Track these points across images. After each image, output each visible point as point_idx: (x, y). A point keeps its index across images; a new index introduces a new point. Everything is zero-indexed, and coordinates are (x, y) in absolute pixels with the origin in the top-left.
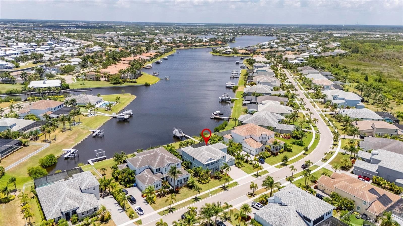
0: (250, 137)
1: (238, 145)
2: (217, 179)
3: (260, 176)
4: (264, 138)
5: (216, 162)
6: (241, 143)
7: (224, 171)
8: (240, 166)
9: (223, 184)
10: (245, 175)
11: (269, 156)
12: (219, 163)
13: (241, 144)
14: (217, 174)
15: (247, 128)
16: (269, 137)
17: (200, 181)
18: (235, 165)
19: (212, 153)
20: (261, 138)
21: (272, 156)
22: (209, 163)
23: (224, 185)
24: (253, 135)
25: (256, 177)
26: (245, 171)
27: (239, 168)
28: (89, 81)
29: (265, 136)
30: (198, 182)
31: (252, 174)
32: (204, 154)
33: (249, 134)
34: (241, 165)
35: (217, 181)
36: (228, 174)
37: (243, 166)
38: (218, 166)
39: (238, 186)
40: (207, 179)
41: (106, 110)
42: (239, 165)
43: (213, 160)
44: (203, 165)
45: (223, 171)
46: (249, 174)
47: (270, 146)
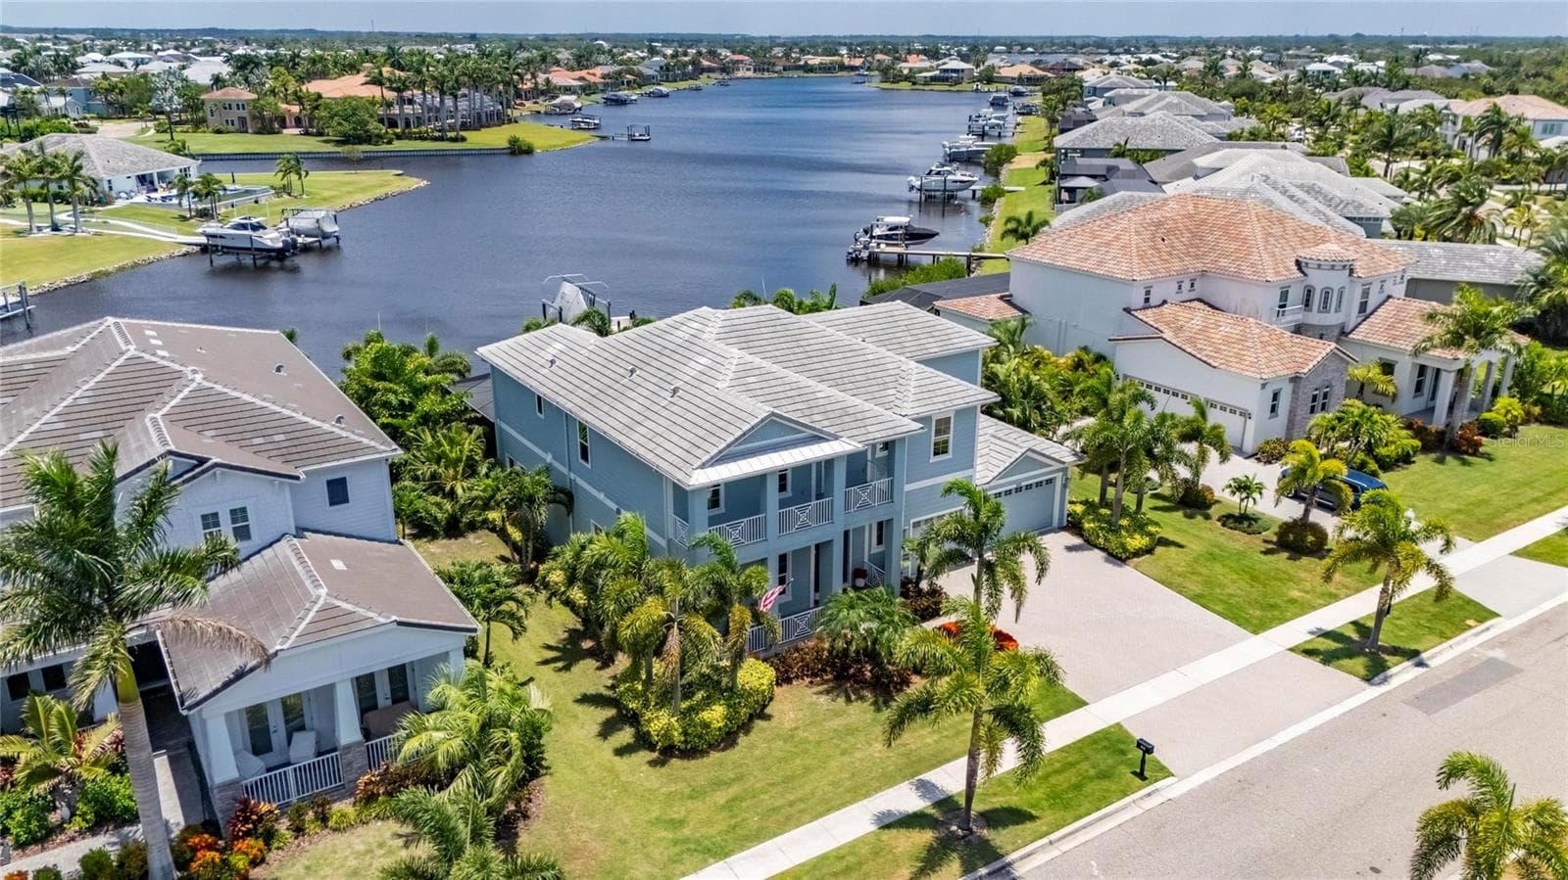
0: (1186, 295)
1: (1078, 365)
2: (860, 681)
3: (1412, 655)
4: (1326, 294)
5: (856, 467)
6: (1096, 349)
7: (957, 584)
8: (1137, 542)
9: (939, 760)
10: (1221, 644)
11: (1405, 459)
12: (889, 495)
13: (1100, 358)
14: (856, 621)
15: (1159, 224)
16: (1366, 293)
17: (634, 719)
18: (1074, 526)
19: (801, 369)
20: (1296, 294)
21: (1423, 463)
22: (761, 479)
23: (951, 779)
24: (1223, 273)
25: (1359, 663)
26: (1196, 598)
27: (1119, 557)
28: (219, 132)
29: (1337, 280)
30: (607, 729)
31: (1299, 630)
32: (705, 377)
33: (1177, 265)
34: (1140, 527)
35: (860, 713)
36: (1003, 622)
37: (1164, 542)
38: (883, 529)
39: (1167, 790)
40: (719, 686)
41: (184, 218)
42: (1114, 529)
43: (817, 438)
44: (681, 495)
45: (935, 592)
46: (1258, 627)
47: (1388, 368)
